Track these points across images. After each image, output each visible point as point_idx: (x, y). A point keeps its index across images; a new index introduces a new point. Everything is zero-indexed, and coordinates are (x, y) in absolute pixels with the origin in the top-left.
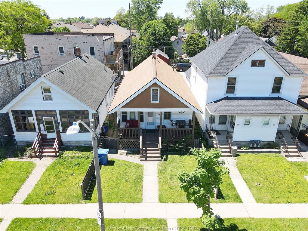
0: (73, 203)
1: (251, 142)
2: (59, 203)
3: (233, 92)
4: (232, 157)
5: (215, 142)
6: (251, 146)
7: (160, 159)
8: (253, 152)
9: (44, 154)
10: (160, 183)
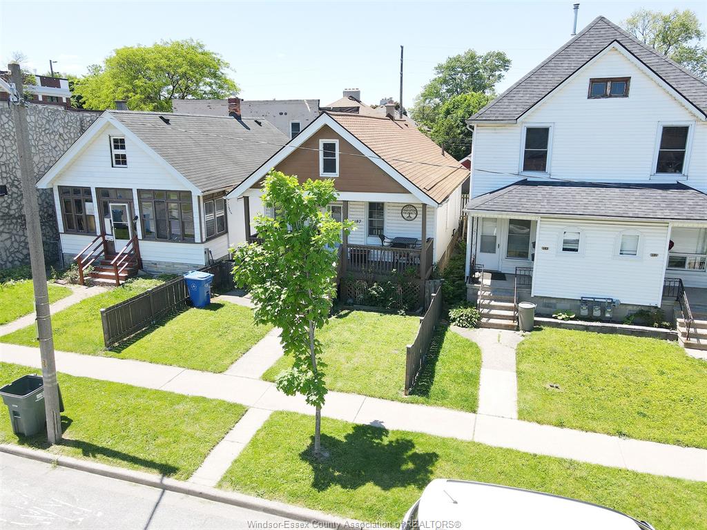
1: (584, 301)
3: (543, 169)
5: (480, 293)
6: (584, 312)
8: (587, 328)
9: (98, 280)
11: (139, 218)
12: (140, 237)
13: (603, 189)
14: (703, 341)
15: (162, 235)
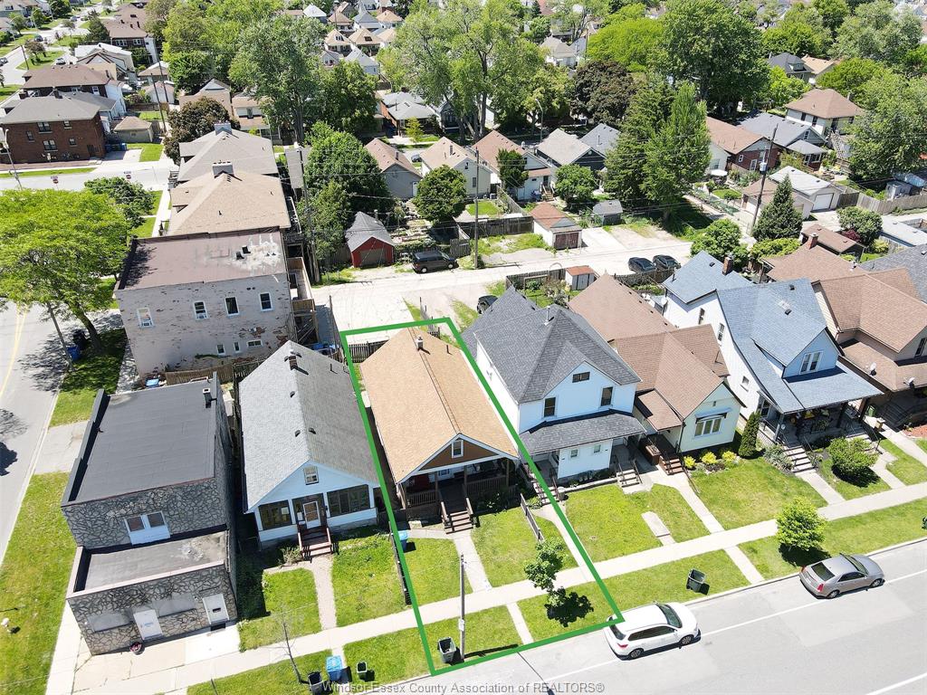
0: (396, 611)
1: (581, 475)
2: (381, 616)
3: (553, 414)
4: (559, 501)
5: (535, 485)
6: (581, 480)
7: (470, 525)
8: (584, 489)
9: (312, 553)
10: (483, 562)
11: (328, 507)
12: (328, 515)
13: (582, 421)
14: (629, 482)
15: (346, 510)
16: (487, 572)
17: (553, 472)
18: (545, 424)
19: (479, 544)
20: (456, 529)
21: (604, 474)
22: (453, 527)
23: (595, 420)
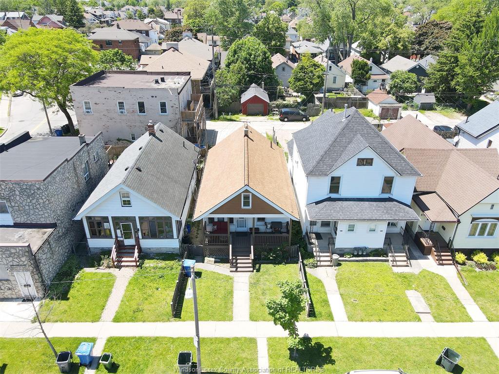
0: (163, 321)
1: (355, 249)
2: (149, 321)
3: (337, 192)
4: (332, 266)
5: (314, 249)
6: (356, 254)
7: (252, 269)
8: (357, 261)
9: (123, 264)
10: (251, 299)
11: (140, 229)
12: (140, 237)
13: (362, 203)
14: (399, 263)
15: (153, 236)
16: (251, 307)
17: (331, 241)
18: (329, 199)
19: (253, 285)
20: (239, 269)
21: (377, 253)
22: (237, 268)
23: (374, 203)
